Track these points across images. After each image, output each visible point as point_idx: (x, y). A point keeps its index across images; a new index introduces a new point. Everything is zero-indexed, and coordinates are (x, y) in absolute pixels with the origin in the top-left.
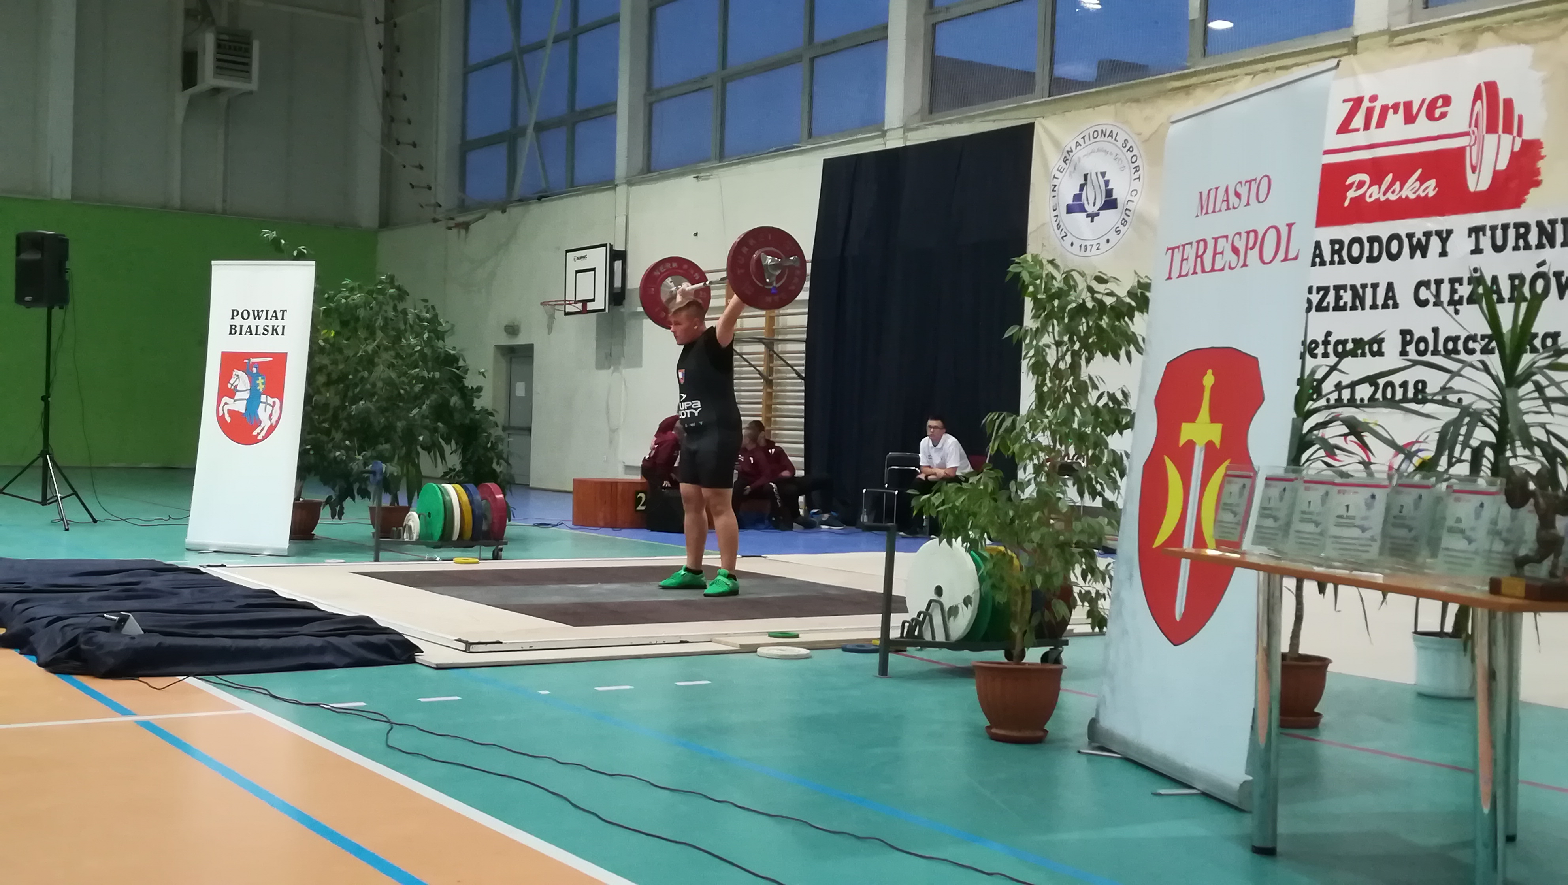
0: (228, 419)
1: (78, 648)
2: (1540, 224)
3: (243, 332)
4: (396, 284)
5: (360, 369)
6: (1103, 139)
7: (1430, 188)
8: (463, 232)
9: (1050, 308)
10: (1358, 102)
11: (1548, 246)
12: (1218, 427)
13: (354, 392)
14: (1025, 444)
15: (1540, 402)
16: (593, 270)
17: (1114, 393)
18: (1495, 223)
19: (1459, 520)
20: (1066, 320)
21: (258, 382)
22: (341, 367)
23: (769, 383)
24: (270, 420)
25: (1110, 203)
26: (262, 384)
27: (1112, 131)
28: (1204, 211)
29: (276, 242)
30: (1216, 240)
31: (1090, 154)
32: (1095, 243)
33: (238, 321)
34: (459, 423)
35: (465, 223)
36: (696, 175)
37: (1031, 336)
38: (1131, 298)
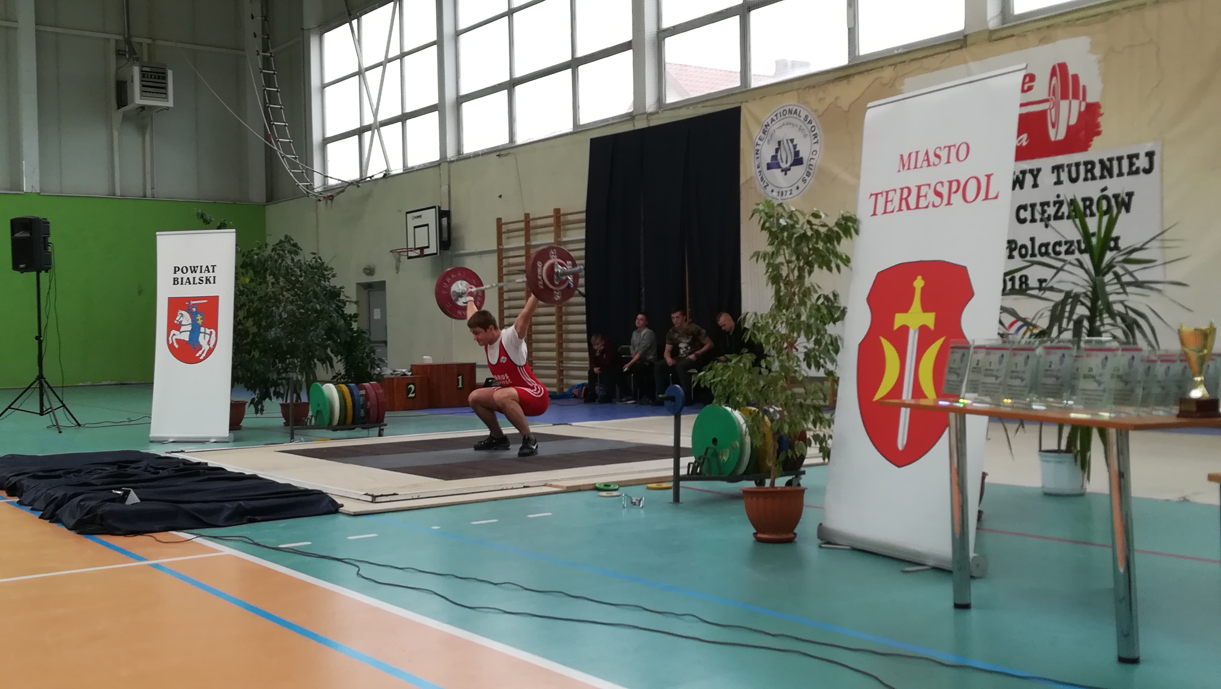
0: (176, 346)
1: (97, 514)
2: (1101, 162)
3: (184, 282)
4: (292, 242)
5: (270, 305)
6: (790, 115)
7: (1024, 140)
8: (329, 201)
11: (1108, 177)
13: (266, 322)
14: (769, 333)
15: (1118, 286)
16: (427, 225)
18: (1070, 162)
19: (1091, 370)
20: (793, 245)
21: (198, 318)
22: (256, 304)
24: (209, 344)
25: (798, 161)
26: (201, 319)
27: (796, 110)
31: (781, 126)
32: (789, 189)
33: (179, 275)
34: (343, 341)
35: (330, 196)
36: (498, 153)
37: (769, 258)
38: (838, 228)
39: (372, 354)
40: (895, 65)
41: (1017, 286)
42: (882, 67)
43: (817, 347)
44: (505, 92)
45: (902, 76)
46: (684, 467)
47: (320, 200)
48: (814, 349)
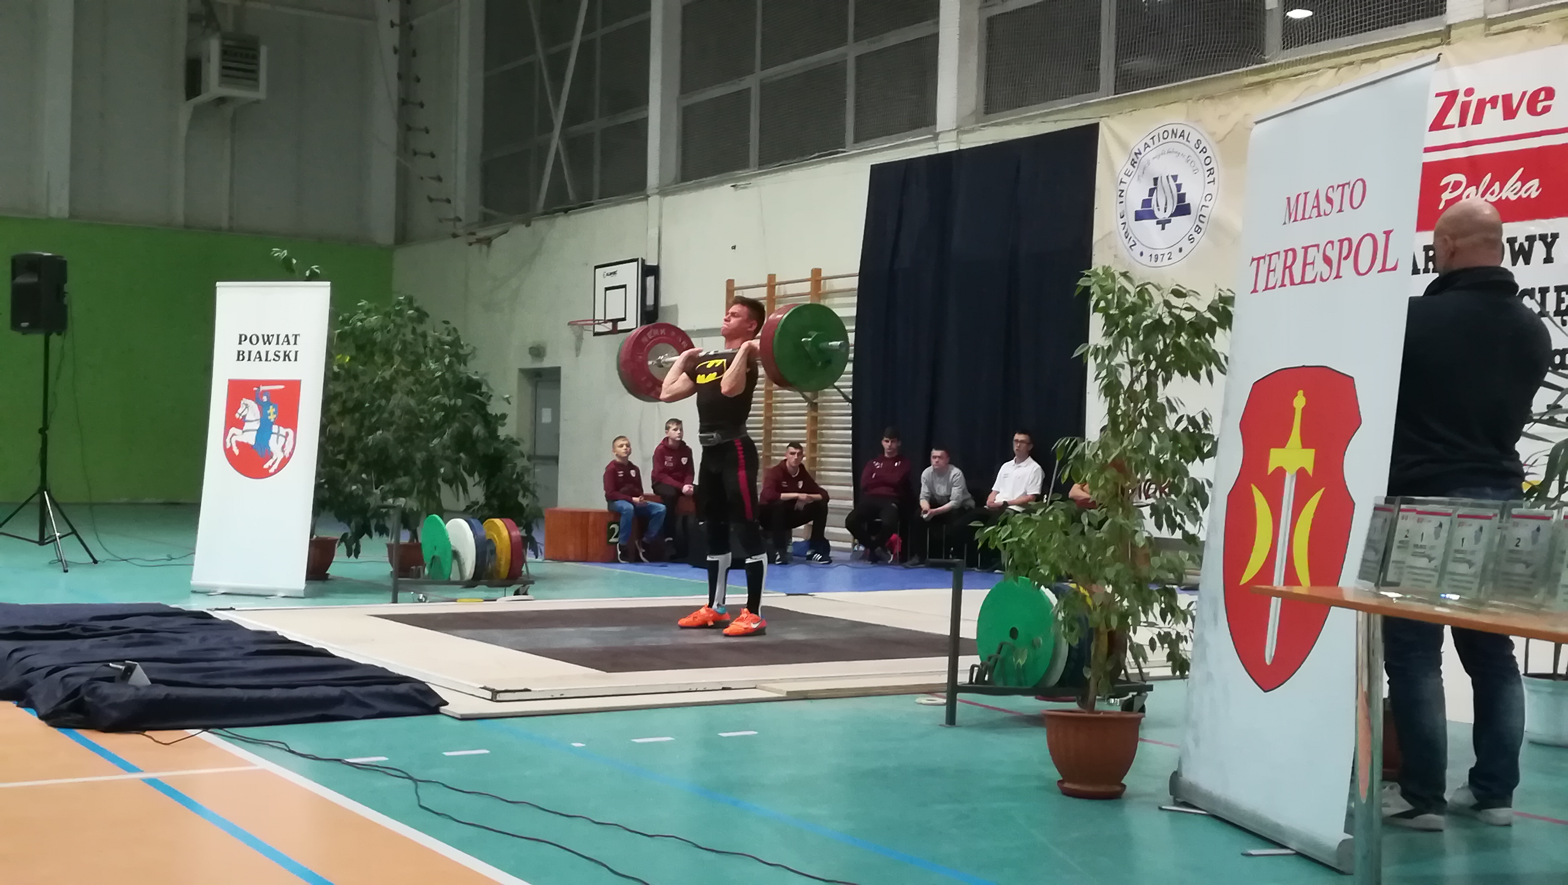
0: (236, 451)
1: (82, 699)
3: (252, 358)
4: (415, 305)
5: (376, 396)
6: (1173, 139)
7: (1533, 188)
8: (485, 248)
9: (1124, 325)
10: (1452, 96)
12: (1310, 453)
13: (370, 421)
16: (624, 286)
17: (1194, 417)
20: (1141, 338)
22: (356, 394)
23: (813, 406)
24: (283, 451)
25: (1183, 209)
26: (274, 413)
27: (1183, 131)
28: (1292, 219)
29: (287, 260)
30: (1306, 249)
31: (1159, 156)
32: (1166, 251)
33: (246, 346)
34: (482, 454)
35: (487, 238)
36: (734, 183)
37: (1103, 355)
38: (1212, 313)
40: (1338, 67)
42: (1317, 70)
46: (964, 671)
47: (471, 244)
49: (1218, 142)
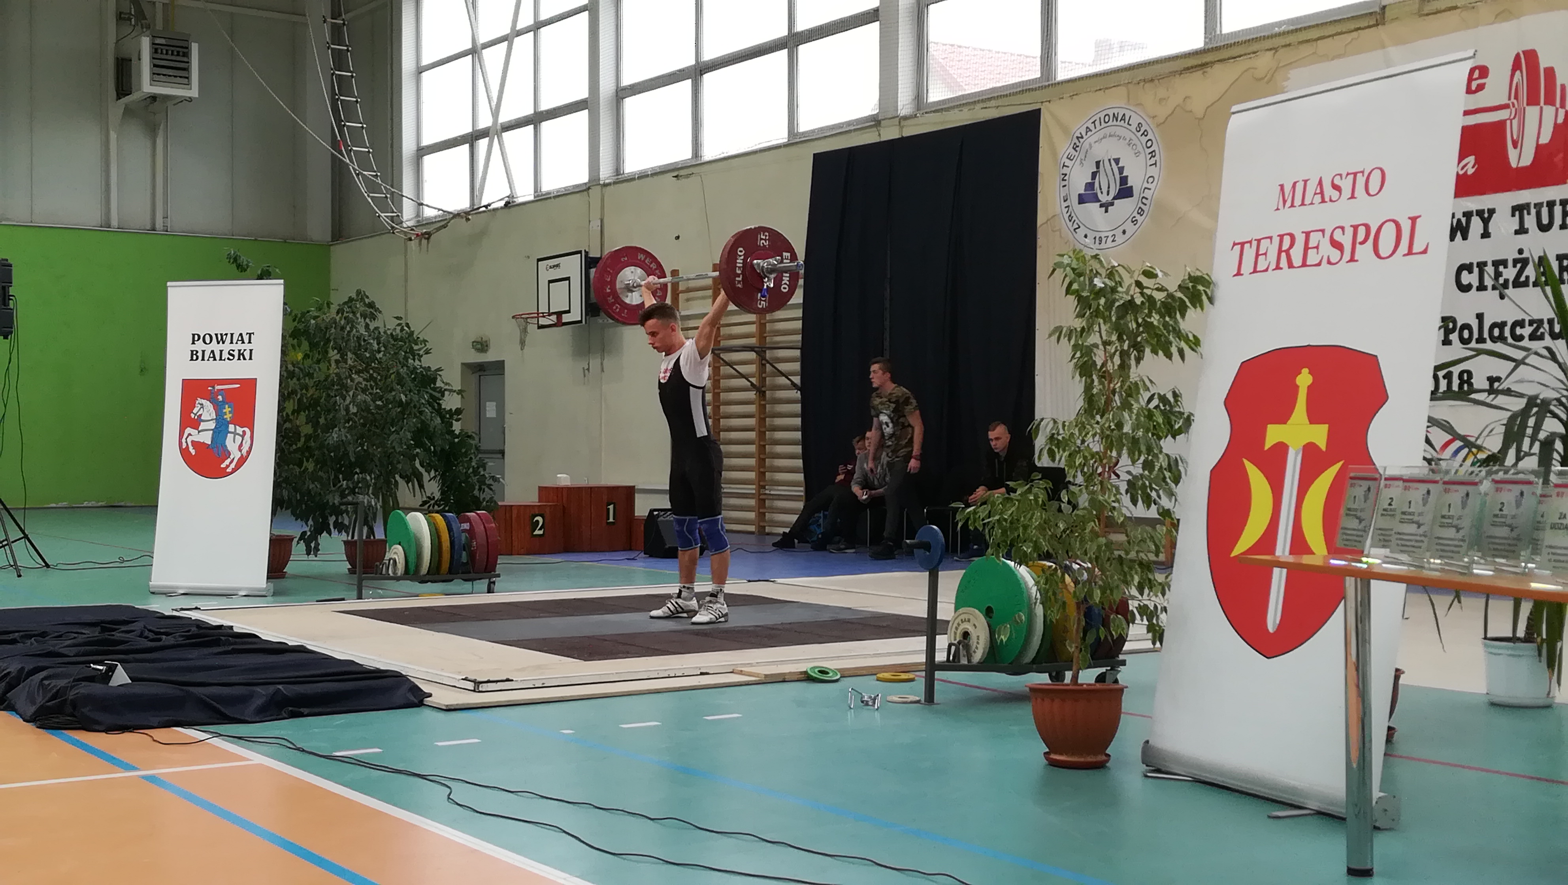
0: (193, 452)
3: (206, 358)
4: (367, 301)
5: (332, 393)
6: (1115, 123)
7: (1469, 165)
8: (424, 242)
9: (1096, 306)
13: (326, 419)
14: (1075, 451)
16: (568, 279)
18: (1540, 201)
20: (1114, 319)
21: (224, 411)
22: (311, 392)
23: (761, 393)
24: (240, 451)
25: (1125, 192)
26: (230, 412)
27: (1124, 115)
31: (1101, 139)
32: (1110, 234)
33: (199, 346)
34: (440, 449)
35: (426, 233)
36: (675, 174)
37: (1076, 336)
38: (1182, 293)
39: (481, 469)
40: (1275, 49)
41: (1455, 387)
42: (1254, 53)
43: (1146, 472)
44: (688, 83)
45: (1283, 66)
46: (941, 650)
47: (410, 239)
48: (1141, 475)
49: (1158, 126)
